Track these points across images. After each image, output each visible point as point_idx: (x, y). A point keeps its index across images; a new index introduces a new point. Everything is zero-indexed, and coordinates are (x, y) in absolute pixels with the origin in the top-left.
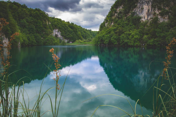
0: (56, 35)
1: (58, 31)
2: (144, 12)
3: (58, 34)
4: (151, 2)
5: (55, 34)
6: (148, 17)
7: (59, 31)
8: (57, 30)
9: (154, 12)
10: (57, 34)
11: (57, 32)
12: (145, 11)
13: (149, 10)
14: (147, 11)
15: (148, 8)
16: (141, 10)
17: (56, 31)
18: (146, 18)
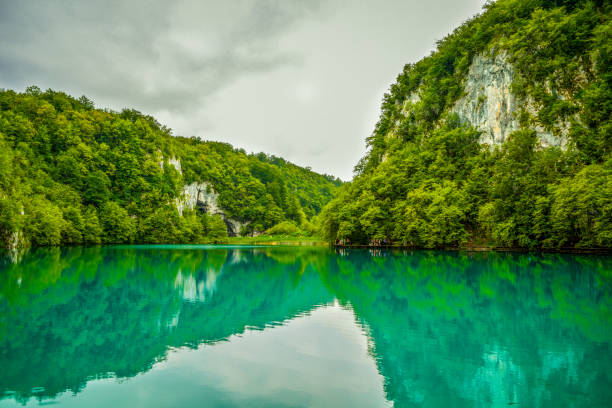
0: (199, 203)
1: (208, 191)
2: (490, 111)
3: (209, 200)
4: (510, 74)
5: (195, 201)
6: (503, 132)
7: (212, 190)
8: (203, 187)
9: (523, 110)
10: (203, 200)
11: (202, 194)
12: (493, 107)
13: (504, 105)
14: (498, 106)
15: (501, 97)
16: (481, 105)
17: (200, 191)
18: (498, 134)
